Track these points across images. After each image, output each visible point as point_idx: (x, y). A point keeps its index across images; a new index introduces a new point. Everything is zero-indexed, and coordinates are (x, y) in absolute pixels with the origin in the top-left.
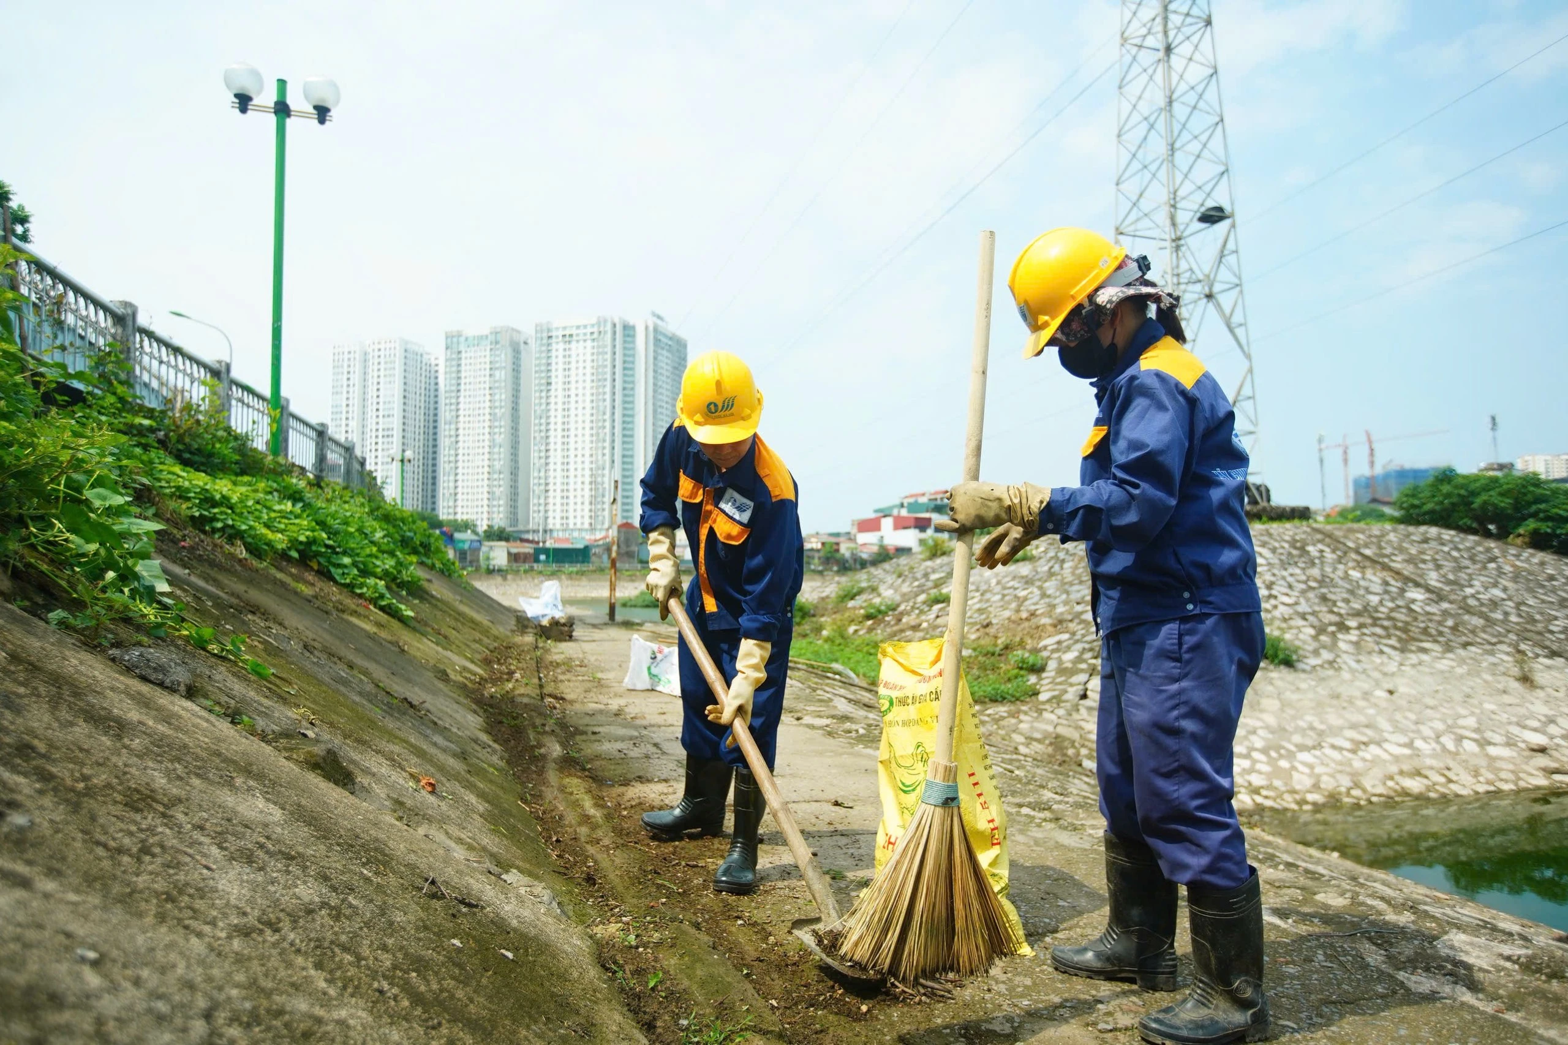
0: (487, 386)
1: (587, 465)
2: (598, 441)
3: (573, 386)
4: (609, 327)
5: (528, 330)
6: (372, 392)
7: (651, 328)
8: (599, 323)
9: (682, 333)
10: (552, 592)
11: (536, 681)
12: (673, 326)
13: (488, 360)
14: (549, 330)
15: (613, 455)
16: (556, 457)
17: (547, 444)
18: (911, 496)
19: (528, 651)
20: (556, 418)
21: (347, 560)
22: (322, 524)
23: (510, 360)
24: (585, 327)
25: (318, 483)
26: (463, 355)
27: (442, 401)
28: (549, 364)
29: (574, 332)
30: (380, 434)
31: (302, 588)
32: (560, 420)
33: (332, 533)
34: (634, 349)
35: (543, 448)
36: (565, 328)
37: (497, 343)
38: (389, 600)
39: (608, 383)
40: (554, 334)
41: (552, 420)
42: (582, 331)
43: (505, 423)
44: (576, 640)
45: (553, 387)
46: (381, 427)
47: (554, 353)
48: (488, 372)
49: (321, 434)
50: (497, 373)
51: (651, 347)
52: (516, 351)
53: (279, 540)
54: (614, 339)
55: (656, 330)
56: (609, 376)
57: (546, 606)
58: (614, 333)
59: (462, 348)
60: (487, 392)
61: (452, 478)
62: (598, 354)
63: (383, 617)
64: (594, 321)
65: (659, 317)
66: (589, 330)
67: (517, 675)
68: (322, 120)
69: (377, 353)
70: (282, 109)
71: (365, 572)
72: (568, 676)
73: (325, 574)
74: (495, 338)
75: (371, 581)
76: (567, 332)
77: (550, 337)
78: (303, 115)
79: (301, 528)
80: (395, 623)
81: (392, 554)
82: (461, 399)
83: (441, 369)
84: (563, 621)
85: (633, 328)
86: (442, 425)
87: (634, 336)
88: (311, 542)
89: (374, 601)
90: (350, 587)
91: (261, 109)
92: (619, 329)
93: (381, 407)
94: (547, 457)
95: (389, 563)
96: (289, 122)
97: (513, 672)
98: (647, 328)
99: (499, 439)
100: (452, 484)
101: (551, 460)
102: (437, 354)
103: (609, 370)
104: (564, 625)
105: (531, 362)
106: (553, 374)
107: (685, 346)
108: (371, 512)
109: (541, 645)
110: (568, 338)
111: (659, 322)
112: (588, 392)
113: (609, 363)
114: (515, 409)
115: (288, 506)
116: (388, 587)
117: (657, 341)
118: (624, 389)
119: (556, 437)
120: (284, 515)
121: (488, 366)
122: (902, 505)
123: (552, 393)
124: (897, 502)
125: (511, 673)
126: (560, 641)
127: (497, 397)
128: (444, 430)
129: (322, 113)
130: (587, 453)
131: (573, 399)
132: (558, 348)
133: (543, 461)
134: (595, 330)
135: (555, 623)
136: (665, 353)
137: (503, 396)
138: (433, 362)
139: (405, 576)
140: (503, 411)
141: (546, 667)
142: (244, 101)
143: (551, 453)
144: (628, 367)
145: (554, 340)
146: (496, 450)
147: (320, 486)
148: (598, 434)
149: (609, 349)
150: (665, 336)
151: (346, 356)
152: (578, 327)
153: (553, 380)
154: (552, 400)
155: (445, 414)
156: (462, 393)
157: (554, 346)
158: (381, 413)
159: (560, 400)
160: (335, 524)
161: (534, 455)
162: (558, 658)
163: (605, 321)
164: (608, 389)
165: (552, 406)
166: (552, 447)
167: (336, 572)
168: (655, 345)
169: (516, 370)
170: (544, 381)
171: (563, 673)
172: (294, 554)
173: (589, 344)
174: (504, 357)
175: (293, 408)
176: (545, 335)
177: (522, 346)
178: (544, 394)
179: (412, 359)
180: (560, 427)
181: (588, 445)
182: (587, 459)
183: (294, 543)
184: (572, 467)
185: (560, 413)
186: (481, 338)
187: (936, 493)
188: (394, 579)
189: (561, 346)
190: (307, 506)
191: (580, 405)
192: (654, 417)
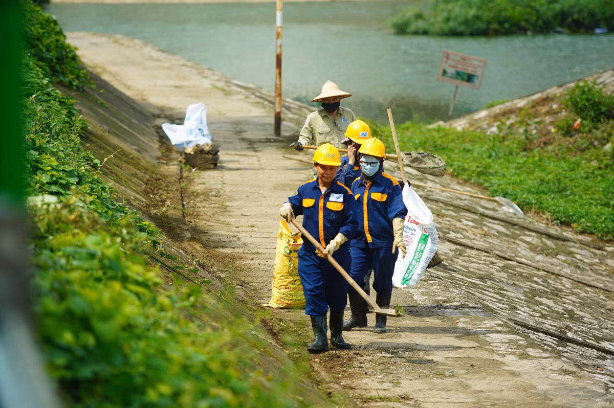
10: (198, 115)
11: (180, 207)
19: (174, 183)
44: (222, 167)
57: (191, 131)
67: (168, 203)
72: (204, 204)
84: (207, 148)
97: (165, 201)
104: (208, 153)
109: (185, 174)
125: (164, 201)
126: (205, 169)
135: (200, 151)
141: (189, 197)
162: (199, 188)
171: (201, 202)
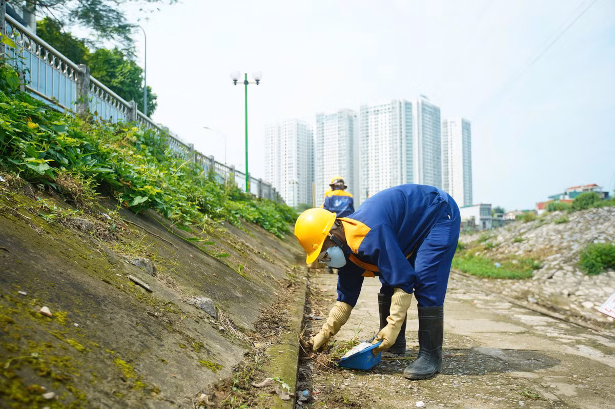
0: (337, 139)
1: (388, 178)
2: (394, 164)
3: (380, 137)
4: (398, 105)
5: (356, 110)
6: (282, 145)
7: (420, 102)
8: (392, 103)
9: (437, 105)
12: (433, 102)
13: (337, 126)
14: (367, 109)
15: (402, 171)
16: (372, 173)
17: (368, 167)
18: (572, 188)
20: (372, 153)
21: (267, 223)
22: (261, 214)
23: (347, 127)
24: (385, 105)
25: (260, 199)
26: (325, 125)
27: (316, 148)
28: (367, 126)
29: (379, 108)
30: (287, 166)
31: (257, 229)
32: (373, 155)
33: (264, 216)
34: (411, 115)
35: (366, 169)
36: (375, 107)
37: (341, 117)
38: (278, 233)
39: (398, 134)
40: (369, 110)
41: (370, 155)
42: (383, 108)
43: (346, 158)
45: (369, 138)
46: (287, 163)
47: (369, 121)
48: (337, 133)
49: (260, 182)
50: (342, 132)
51: (421, 113)
52: (351, 121)
53: (251, 218)
54: (400, 111)
55: (423, 104)
56: (398, 131)
58: (401, 107)
59: (324, 122)
60: (337, 142)
61: (321, 187)
62: (393, 119)
63: (276, 237)
64: (390, 102)
65: (425, 97)
66: (387, 107)
68: (258, 84)
69: (284, 127)
70: (246, 83)
71: (272, 226)
73: (262, 227)
74: (340, 115)
75: (273, 229)
76: (376, 109)
77: (367, 112)
78: (252, 83)
79: (256, 215)
80: (279, 240)
81: (281, 222)
82: (325, 147)
83: (315, 132)
85: (410, 104)
86: (316, 160)
87: (411, 108)
88: (259, 218)
89: (274, 234)
90: (268, 230)
91: (240, 83)
92: (403, 105)
93: (287, 153)
94: (368, 174)
95: (280, 225)
96: (248, 86)
98: (418, 103)
99: (344, 166)
100: (321, 190)
101: (370, 176)
102: (313, 126)
103: (398, 127)
105: (358, 125)
106: (369, 131)
107: (439, 111)
108: (276, 209)
110: (377, 112)
111: (425, 100)
112: (388, 139)
113: (398, 123)
114: (351, 150)
115: (253, 209)
116: (278, 230)
117: (424, 109)
118: (407, 136)
119: (372, 164)
120: (252, 211)
121: (337, 129)
122: (566, 194)
123: (369, 141)
124: (563, 192)
127: (342, 145)
128: (317, 163)
129: (258, 81)
130: (388, 171)
131: (380, 143)
132: (372, 117)
133: (366, 176)
134: (391, 107)
136: (428, 116)
137: (345, 144)
138: (311, 129)
139: (285, 228)
140: (345, 152)
142: (235, 81)
143: (370, 172)
144: (409, 126)
145: (369, 114)
146: (342, 172)
147: (260, 200)
148: (393, 161)
149: (398, 116)
150: (429, 107)
151: (271, 129)
152: (382, 106)
153: (370, 134)
154: (369, 144)
155: (317, 155)
156: (325, 144)
157: (369, 118)
158: (287, 156)
159: (374, 144)
160: (264, 213)
161: (361, 173)
163: (396, 101)
164: (398, 137)
165: (370, 148)
166: (370, 169)
167: (265, 226)
168: (423, 112)
169: (351, 130)
170: (365, 135)
172: (255, 221)
173: (388, 114)
174: (345, 125)
175: (252, 176)
176: (365, 111)
177: (354, 118)
178: (365, 142)
179: (300, 128)
180: (374, 158)
181: (388, 167)
182: (388, 174)
183: (254, 219)
184: (380, 179)
185: (374, 151)
186: (334, 115)
187: (588, 186)
188: (281, 229)
189: (373, 116)
190: (257, 209)
191: (384, 146)
192: (423, 150)
